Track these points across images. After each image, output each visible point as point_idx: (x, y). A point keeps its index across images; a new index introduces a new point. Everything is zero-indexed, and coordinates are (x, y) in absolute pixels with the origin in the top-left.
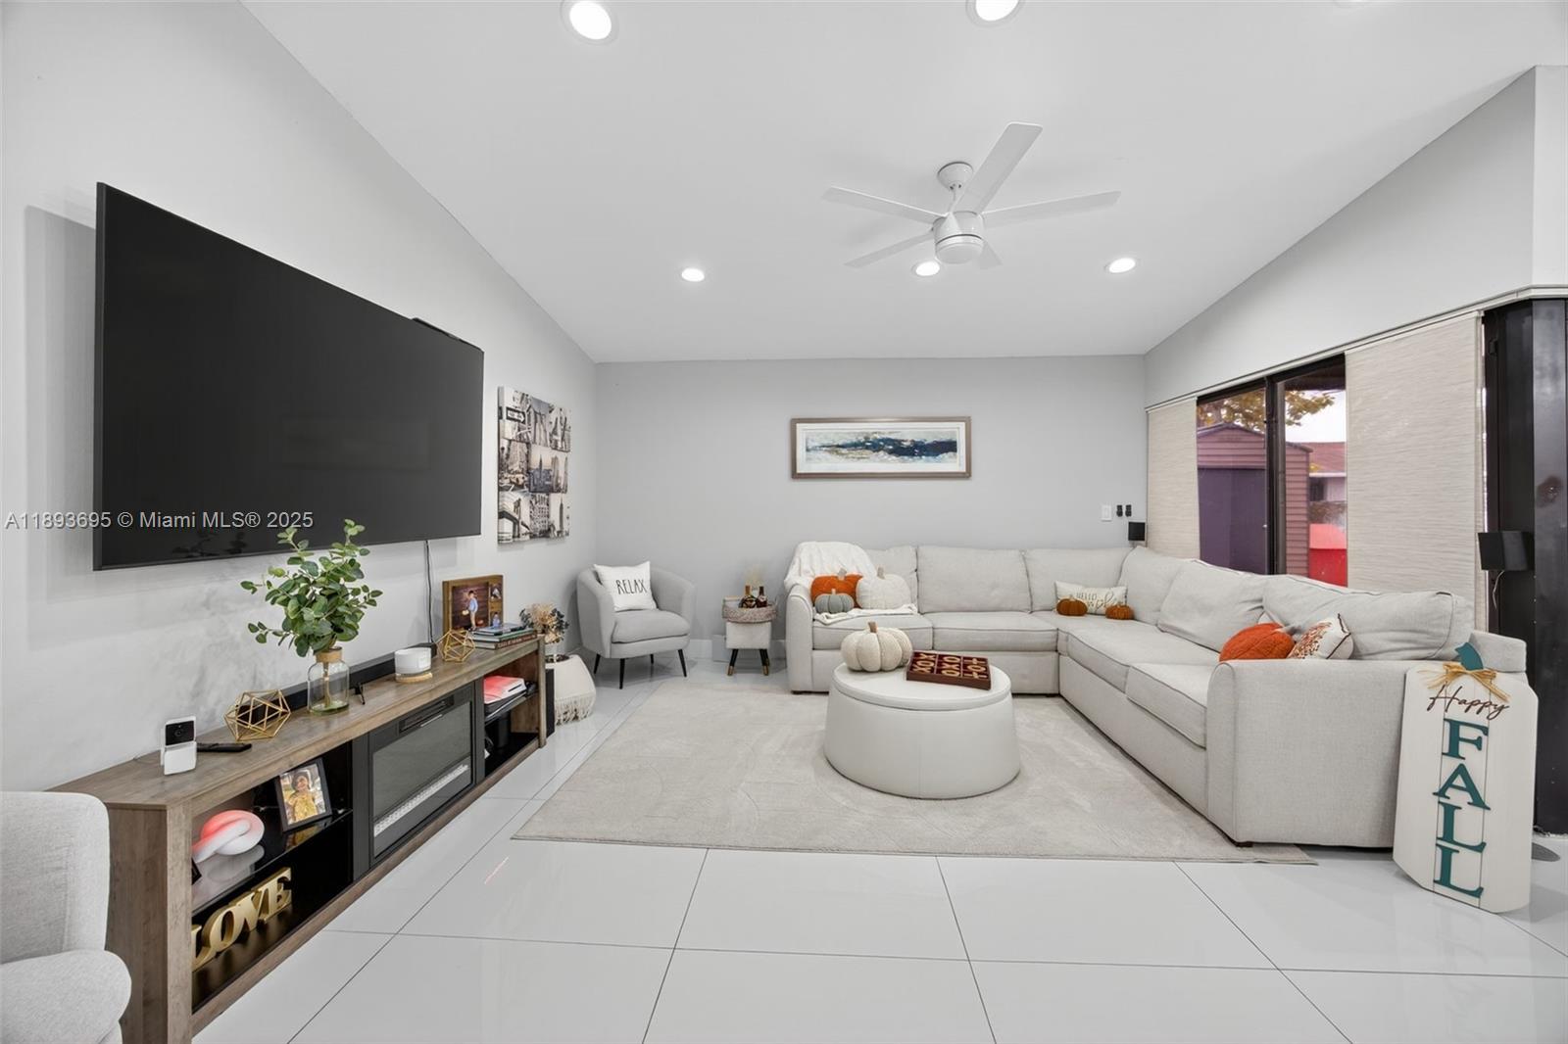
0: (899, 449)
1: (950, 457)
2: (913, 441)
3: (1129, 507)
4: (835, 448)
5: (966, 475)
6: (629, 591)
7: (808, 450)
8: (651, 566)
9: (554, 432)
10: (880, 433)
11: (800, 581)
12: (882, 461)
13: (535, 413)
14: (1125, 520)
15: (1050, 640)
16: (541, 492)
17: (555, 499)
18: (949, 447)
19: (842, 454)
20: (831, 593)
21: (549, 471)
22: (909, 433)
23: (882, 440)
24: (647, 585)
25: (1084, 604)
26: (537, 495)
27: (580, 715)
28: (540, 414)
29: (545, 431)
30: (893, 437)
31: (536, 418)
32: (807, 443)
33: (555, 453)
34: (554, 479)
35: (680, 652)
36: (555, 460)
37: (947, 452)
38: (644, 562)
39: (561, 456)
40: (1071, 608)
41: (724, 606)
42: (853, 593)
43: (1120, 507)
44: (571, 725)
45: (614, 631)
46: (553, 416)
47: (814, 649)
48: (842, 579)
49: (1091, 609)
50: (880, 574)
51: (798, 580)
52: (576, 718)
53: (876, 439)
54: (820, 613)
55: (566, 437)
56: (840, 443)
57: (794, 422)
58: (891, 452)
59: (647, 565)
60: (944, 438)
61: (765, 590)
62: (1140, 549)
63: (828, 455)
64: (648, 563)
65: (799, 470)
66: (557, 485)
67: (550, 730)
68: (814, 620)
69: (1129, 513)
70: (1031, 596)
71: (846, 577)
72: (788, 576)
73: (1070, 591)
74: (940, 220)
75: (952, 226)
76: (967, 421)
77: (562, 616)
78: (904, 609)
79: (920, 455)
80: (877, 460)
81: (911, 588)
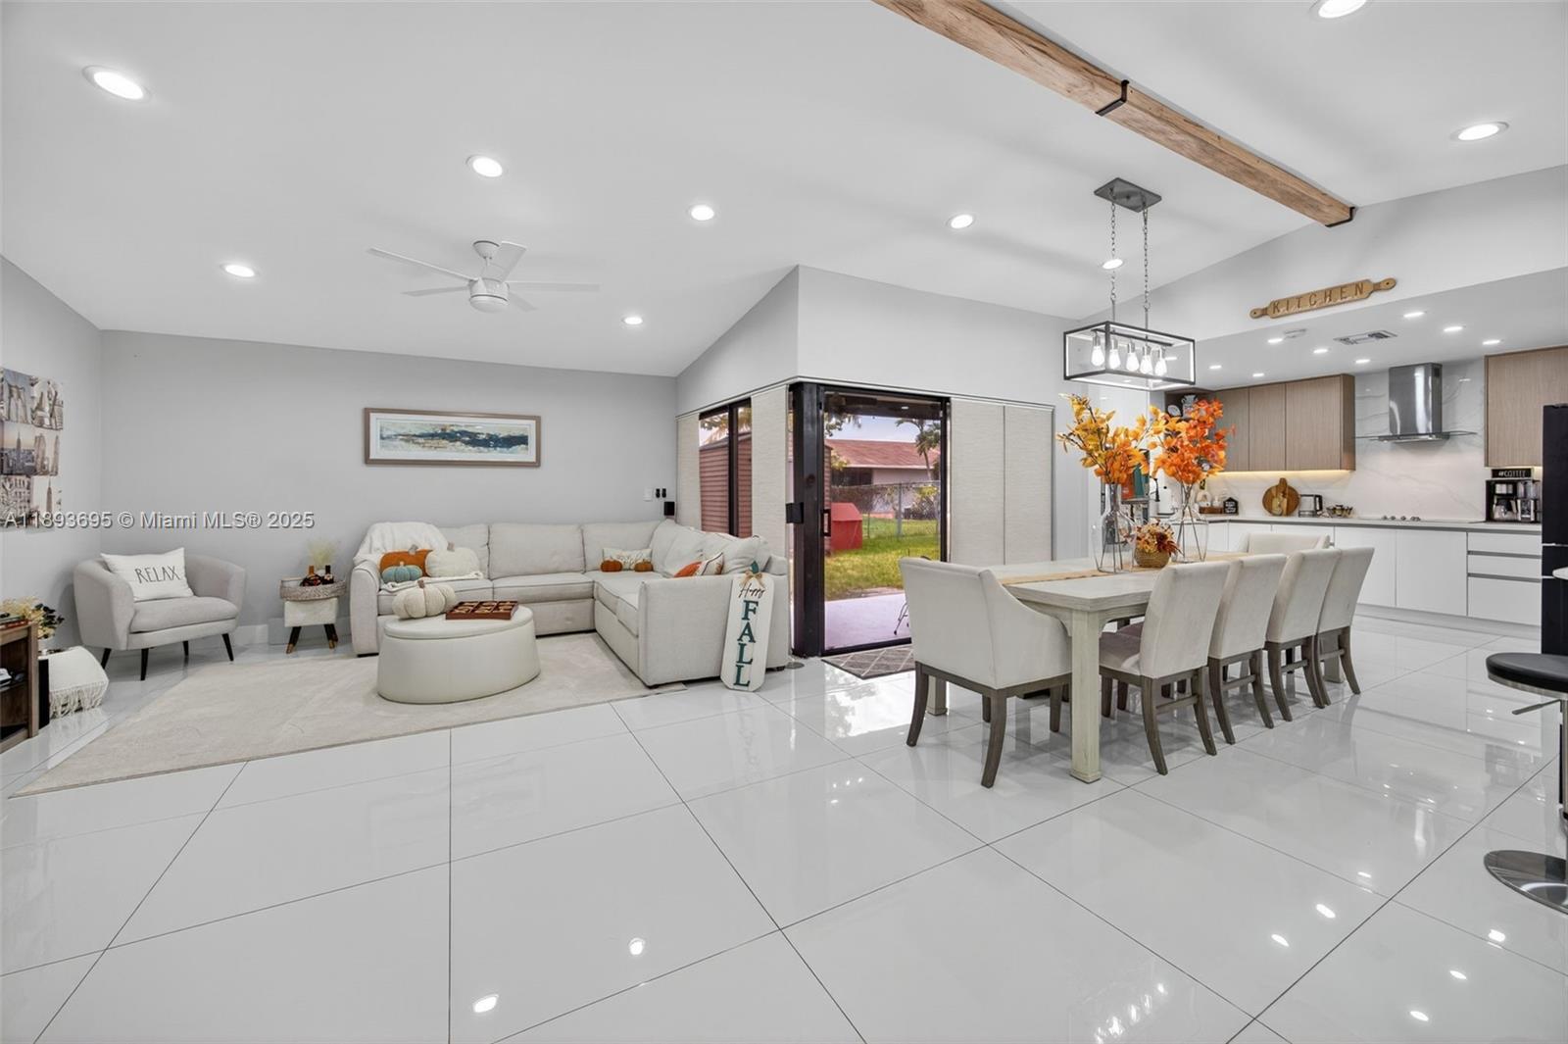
0: (474, 440)
1: (522, 449)
2: (488, 434)
3: (664, 490)
4: (409, 438)
5: (537, 464)
6: (153, 577)
7: (382, 438)
8: (185, 551)
9: (39, 407)
10: (457, 426)
11: (369, 559)
12: (458, 451)
13: (10, 386)
14: (662, 501)
15: (587, 590)
16: (20, 474)
17: (40, 483)
18: (522, 440)
19: (419, 443)
20: (399, 565)
21: (30, 452)
22: (483, 427)
23: (459, 432)
24: (181, 572)
25: (620, 564)
26: (13, 478)
27: (86, 704)
28: (16, 387)
29: (24, 406)
30: (470, 430)
31: (11, 392)
32: (381, 431)
33: (39, 431)
34: (39, 460)
35: (226, 637)
36: (39, 440)
37: (519, 444)
38: (176, 548)
39: (49, 436)
40: (611, 567)
41: (282, 587)
42: (423, 567)
43: (658, 490)
44: (73, 717)
45: (132, 621)
46: (36, 391)
47: (379, 615)
48: (412, 553)
49: (627, 566)
50: (450, 547)
51: (369, 557)
52: (80, 709)
53: (452, 431)
54: (386, 583)
55: (56, 413)
56: (417, 434)
57: (367, 412)
58: (467, 443)
59: (180, 552)
60: (517, 433)
61: (331, 569)
62: (669, 521)
63: (403, 443)
64: (182, 549)
65: (372, 456)
66: (43, 467)
67: (44, 721)
68: (380, 590)
69: (664, 495)
70: (585, 560)
71: (416, 552)
72: (358, 554)
73: (612, 554)
74: (472, 282)
75: (481, 287)
76: (538, 419)
77: (52, 611)
78: (472, 575)
79: (495, 447)
80: (453, 448)
81: (480, 559)
